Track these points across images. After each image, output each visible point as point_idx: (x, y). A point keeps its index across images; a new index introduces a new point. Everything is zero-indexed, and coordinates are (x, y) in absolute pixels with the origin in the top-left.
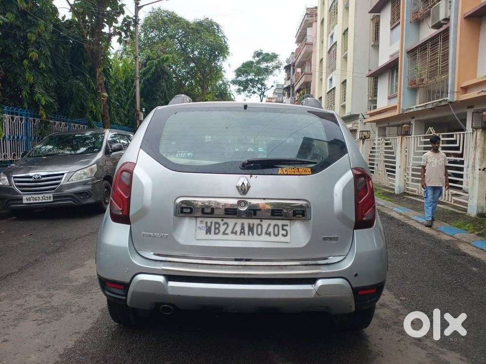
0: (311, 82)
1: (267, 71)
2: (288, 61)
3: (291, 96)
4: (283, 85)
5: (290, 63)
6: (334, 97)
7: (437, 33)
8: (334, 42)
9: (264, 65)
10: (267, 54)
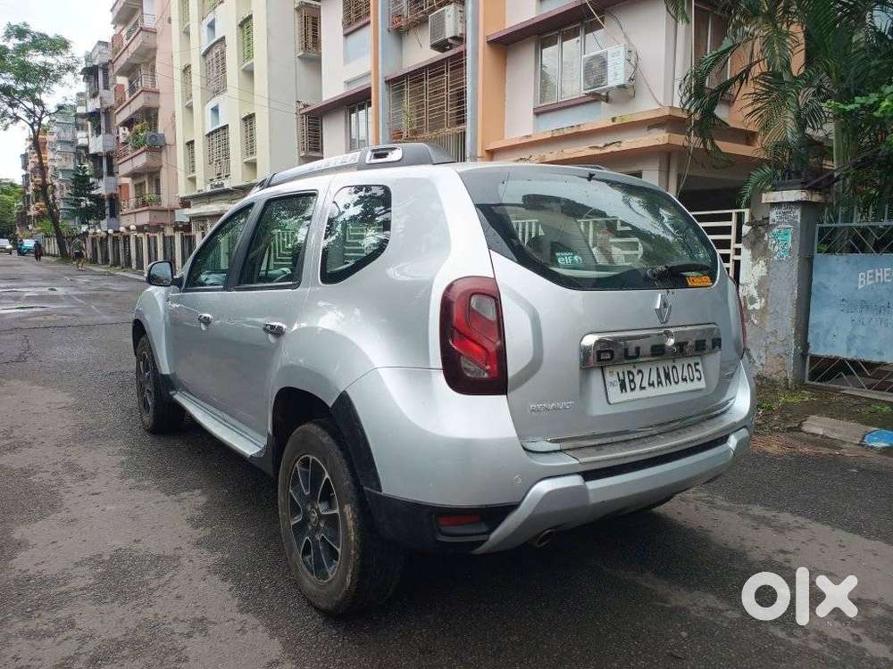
0: (158, 109)
1: (45, 73)
2: (88, 58)
3: (103, 131)
4: (73, 108)
5: (96, 64)
6: (227, 144)
7: (439, 59)
8: (218, 36)
9: (36, 59)
10: (44, 36)
